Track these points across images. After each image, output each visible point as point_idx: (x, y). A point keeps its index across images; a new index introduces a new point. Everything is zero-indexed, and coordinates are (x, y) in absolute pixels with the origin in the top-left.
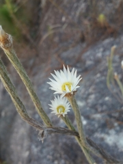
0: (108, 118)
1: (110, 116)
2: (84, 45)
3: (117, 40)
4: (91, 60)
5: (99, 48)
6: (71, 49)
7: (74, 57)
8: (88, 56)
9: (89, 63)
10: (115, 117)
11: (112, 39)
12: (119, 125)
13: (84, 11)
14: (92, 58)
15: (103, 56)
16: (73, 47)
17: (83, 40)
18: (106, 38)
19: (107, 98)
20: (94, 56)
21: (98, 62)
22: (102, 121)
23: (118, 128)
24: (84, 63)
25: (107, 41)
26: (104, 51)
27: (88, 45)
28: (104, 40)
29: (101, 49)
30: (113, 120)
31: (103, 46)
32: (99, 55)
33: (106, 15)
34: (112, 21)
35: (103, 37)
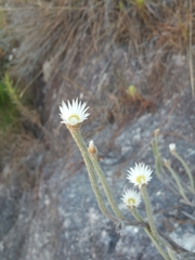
0: (165, 219)
1: (168, 216)
2: (115, 127)
3: (157, 115)
4: (128, 145)
5: (135, 129)
6: (97, 134)
7: (104, 143)
8: (123, 141)
9: (125, 149)
10: (173, 216)
11: (150, 115)
13: (107, 84)
14: (129, 142)
15: (142, 138)
16: (100, 130)
17: (112, 119)
18: (142, 114)
19: (159, 193)
20: (131, 139)
21: (137, 146)
22: (159, 224)
23: (180, 229)
24: (120, 151)
25: (144, 118)
26: (142, 131)
27: (120, 127)
28: (139, 117)
29: (139, 130)
30: (171, 220)
31: (140, 126)
32: (138, 137)
33: (136, 86)
34: (145, 92)
35: (137, 114)
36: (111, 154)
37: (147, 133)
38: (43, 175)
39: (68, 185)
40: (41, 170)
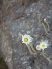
0: (40, 36)
1: (40, 35)
2: (24, 7)
3: (37, 4)
4: (28, 13)
5: (31, 8)
6: (19, 9)
7: (21, 12)
8: (27, 12)
9: (28, 15)
10: (42, 35)
11: (35, 3)
12: (44, 37)
15: (33, 11)
16: (20, 8)
17: (23, 4)
19: (38, 29)
20: (30, 11)
21: (31, 14)
22: (38, 37)
23: (44, 39)
24: (26, 15)
25: (33, 4)
26: (33, 9)
27: (26, 7)
28: (32, 4)
29: (32, 8)
31: (32, 7)
32: (32, 11)
35: (31, 3)
36: (24, 16)
37: (35, 10)
38: (3, 20)
39: (12, 25)
40: (2, 19)
